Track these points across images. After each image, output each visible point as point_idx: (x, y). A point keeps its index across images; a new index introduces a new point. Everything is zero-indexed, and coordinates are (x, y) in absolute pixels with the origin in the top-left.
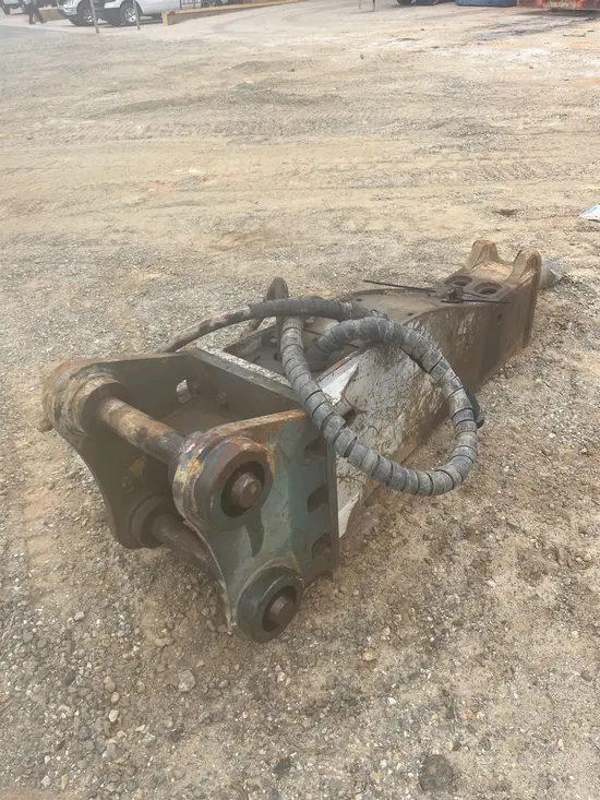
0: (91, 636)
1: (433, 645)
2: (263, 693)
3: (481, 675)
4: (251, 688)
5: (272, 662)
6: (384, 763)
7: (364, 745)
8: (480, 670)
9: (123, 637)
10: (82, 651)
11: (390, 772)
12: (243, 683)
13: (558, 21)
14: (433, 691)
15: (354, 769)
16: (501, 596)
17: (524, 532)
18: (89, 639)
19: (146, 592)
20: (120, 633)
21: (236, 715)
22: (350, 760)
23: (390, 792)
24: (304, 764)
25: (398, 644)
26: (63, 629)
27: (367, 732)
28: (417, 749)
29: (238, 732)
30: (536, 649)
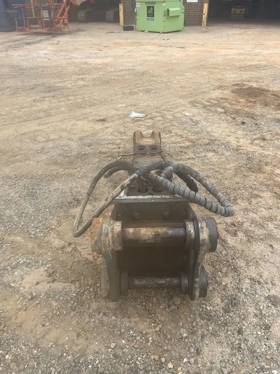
0: (127, 349)
1: (234, 268)
2: (209, 317)
3: (253, 268)
4: (203, 319)
5: (200, 306)
6: (261, 307)
7: (251, 307)
8: (251, 268)
9: (141, 338)
10: (130, 356)
11: (265, 308)
12: (198, 319)
13: (39, 38)
14: (247, 281)
15: (256, 316)
16: (233, 244)
17: (220, 223)
18: (127, 350)
19: (129, 317)
20: (138, 338)
21: (208, 330)
22: (252, 314)
23: (270, 313)
24: (244, 325)
25: (226, 275)
26: (111, 356)
27: (248, 303)
28: (263, 298)
29: (214, 334)
30: (256, 253)
